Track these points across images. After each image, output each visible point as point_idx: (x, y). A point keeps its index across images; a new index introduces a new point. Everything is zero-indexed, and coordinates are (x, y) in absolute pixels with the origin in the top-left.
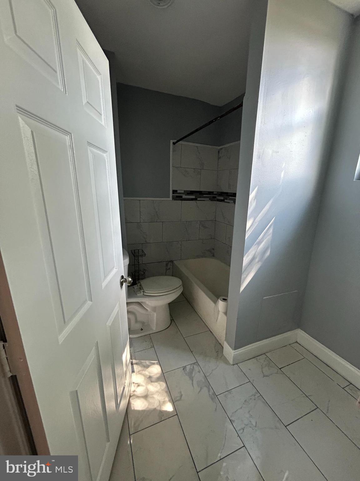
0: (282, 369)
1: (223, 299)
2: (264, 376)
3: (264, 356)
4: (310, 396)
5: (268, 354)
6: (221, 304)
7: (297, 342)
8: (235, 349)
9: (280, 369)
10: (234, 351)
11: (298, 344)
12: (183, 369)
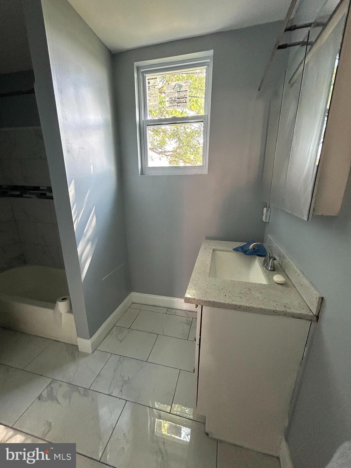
0: (130, 328)
1: (63, 299)
2: (121, 342)
3: (115, 327)
4: (152, 331)
5: (117, 325)
6: (62, 306)
7: (133, 303)
8: (91, 337)
9: (129, 328)
10: (90, 340)
11: (134, 304)
12: (39, 400)
